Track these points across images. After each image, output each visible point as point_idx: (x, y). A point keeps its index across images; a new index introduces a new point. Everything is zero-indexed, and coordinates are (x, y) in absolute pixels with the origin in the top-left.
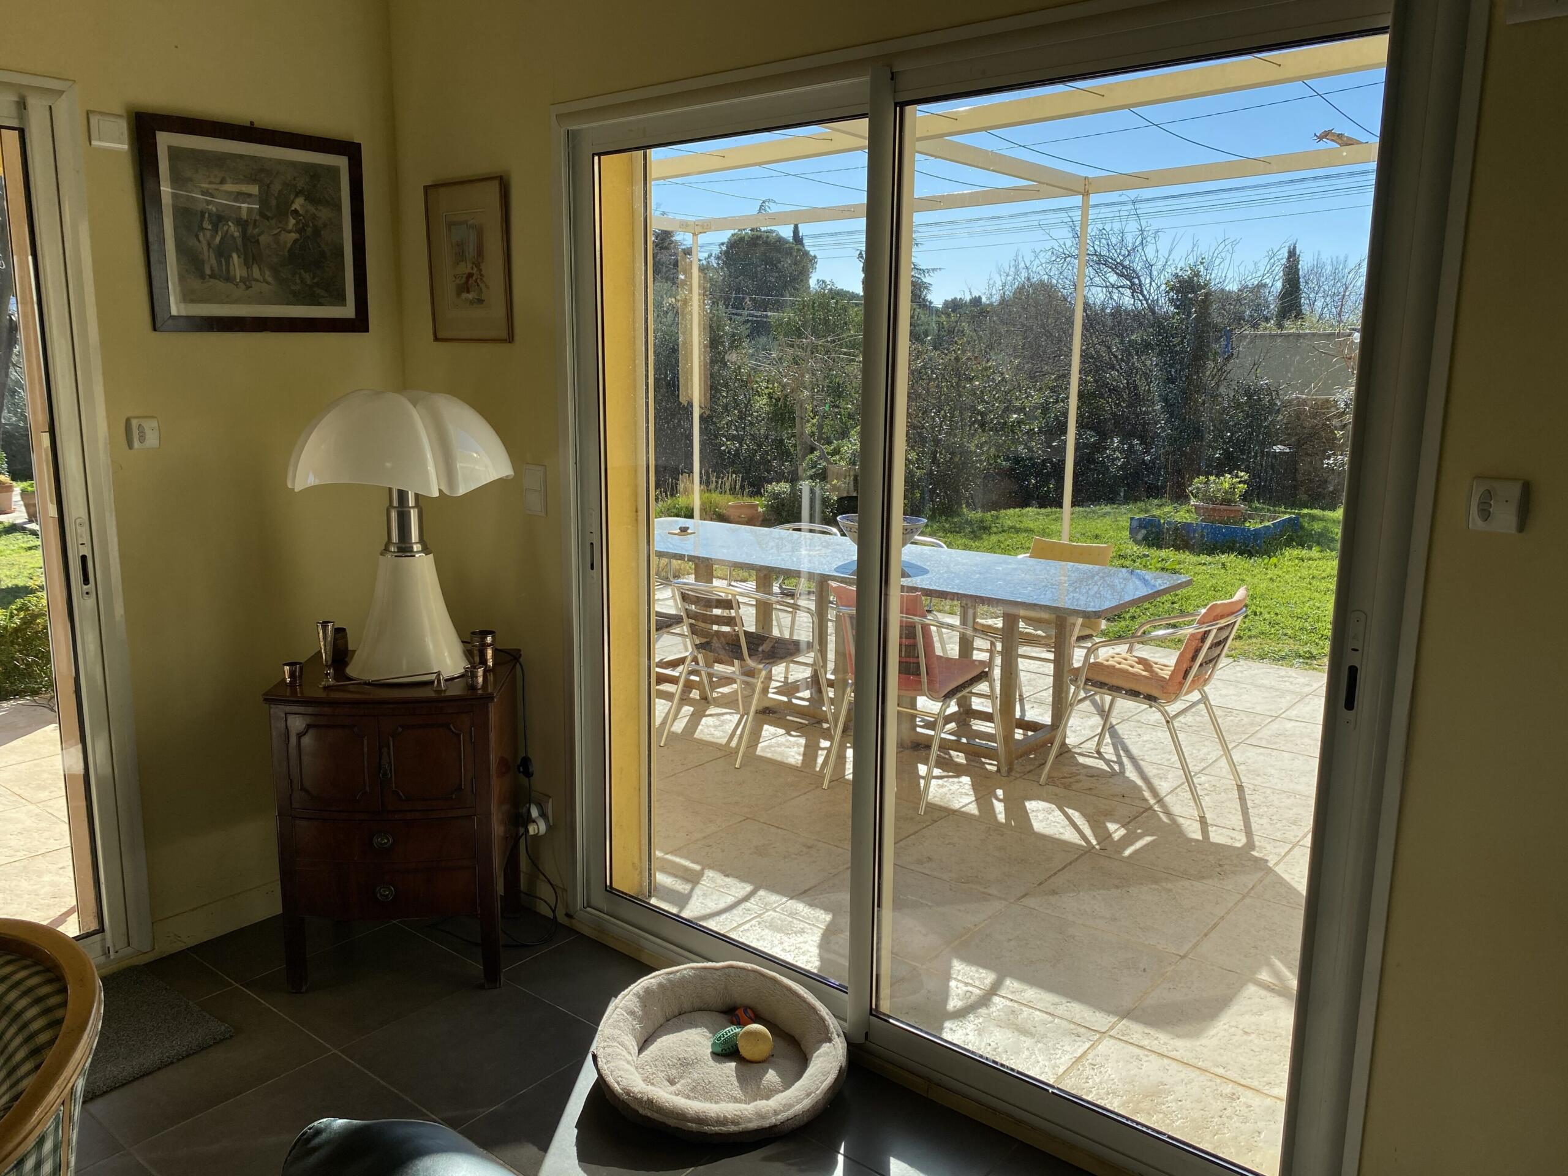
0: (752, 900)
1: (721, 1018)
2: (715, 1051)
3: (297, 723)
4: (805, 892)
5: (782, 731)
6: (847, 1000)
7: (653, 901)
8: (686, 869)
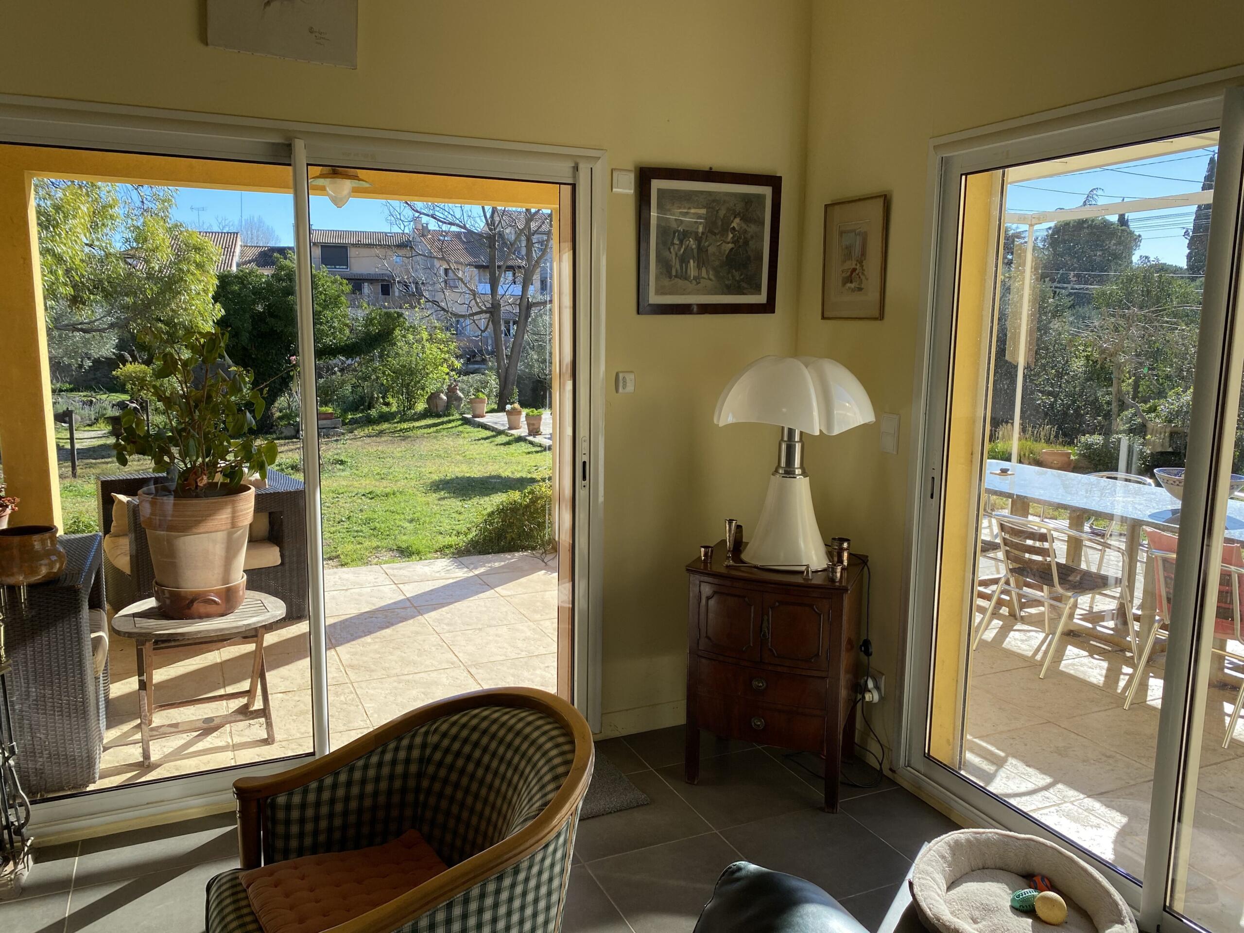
0: (1051, 790)
1: (1021, 881)
2: (1014, 905)
3: (707, 589)
4: (1102, 794)
5: (1086, 653)
6: (1141, 893)
7: (962, 772)
8: (992, 754)
